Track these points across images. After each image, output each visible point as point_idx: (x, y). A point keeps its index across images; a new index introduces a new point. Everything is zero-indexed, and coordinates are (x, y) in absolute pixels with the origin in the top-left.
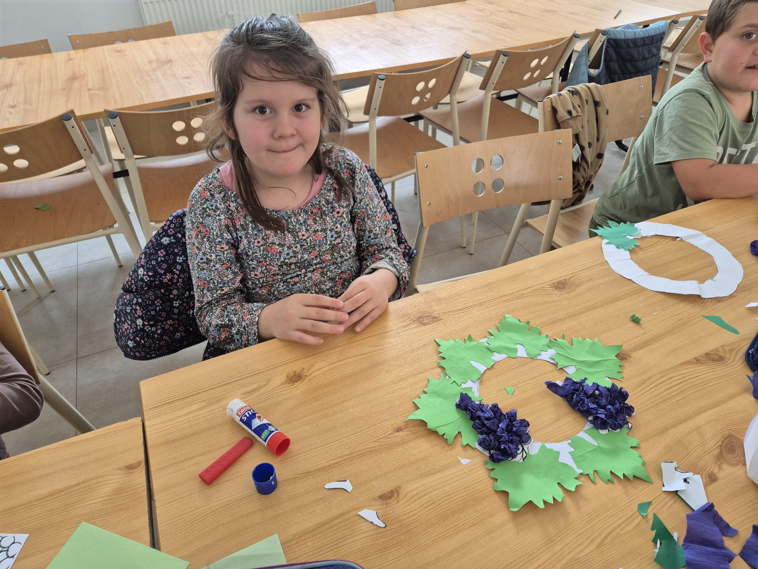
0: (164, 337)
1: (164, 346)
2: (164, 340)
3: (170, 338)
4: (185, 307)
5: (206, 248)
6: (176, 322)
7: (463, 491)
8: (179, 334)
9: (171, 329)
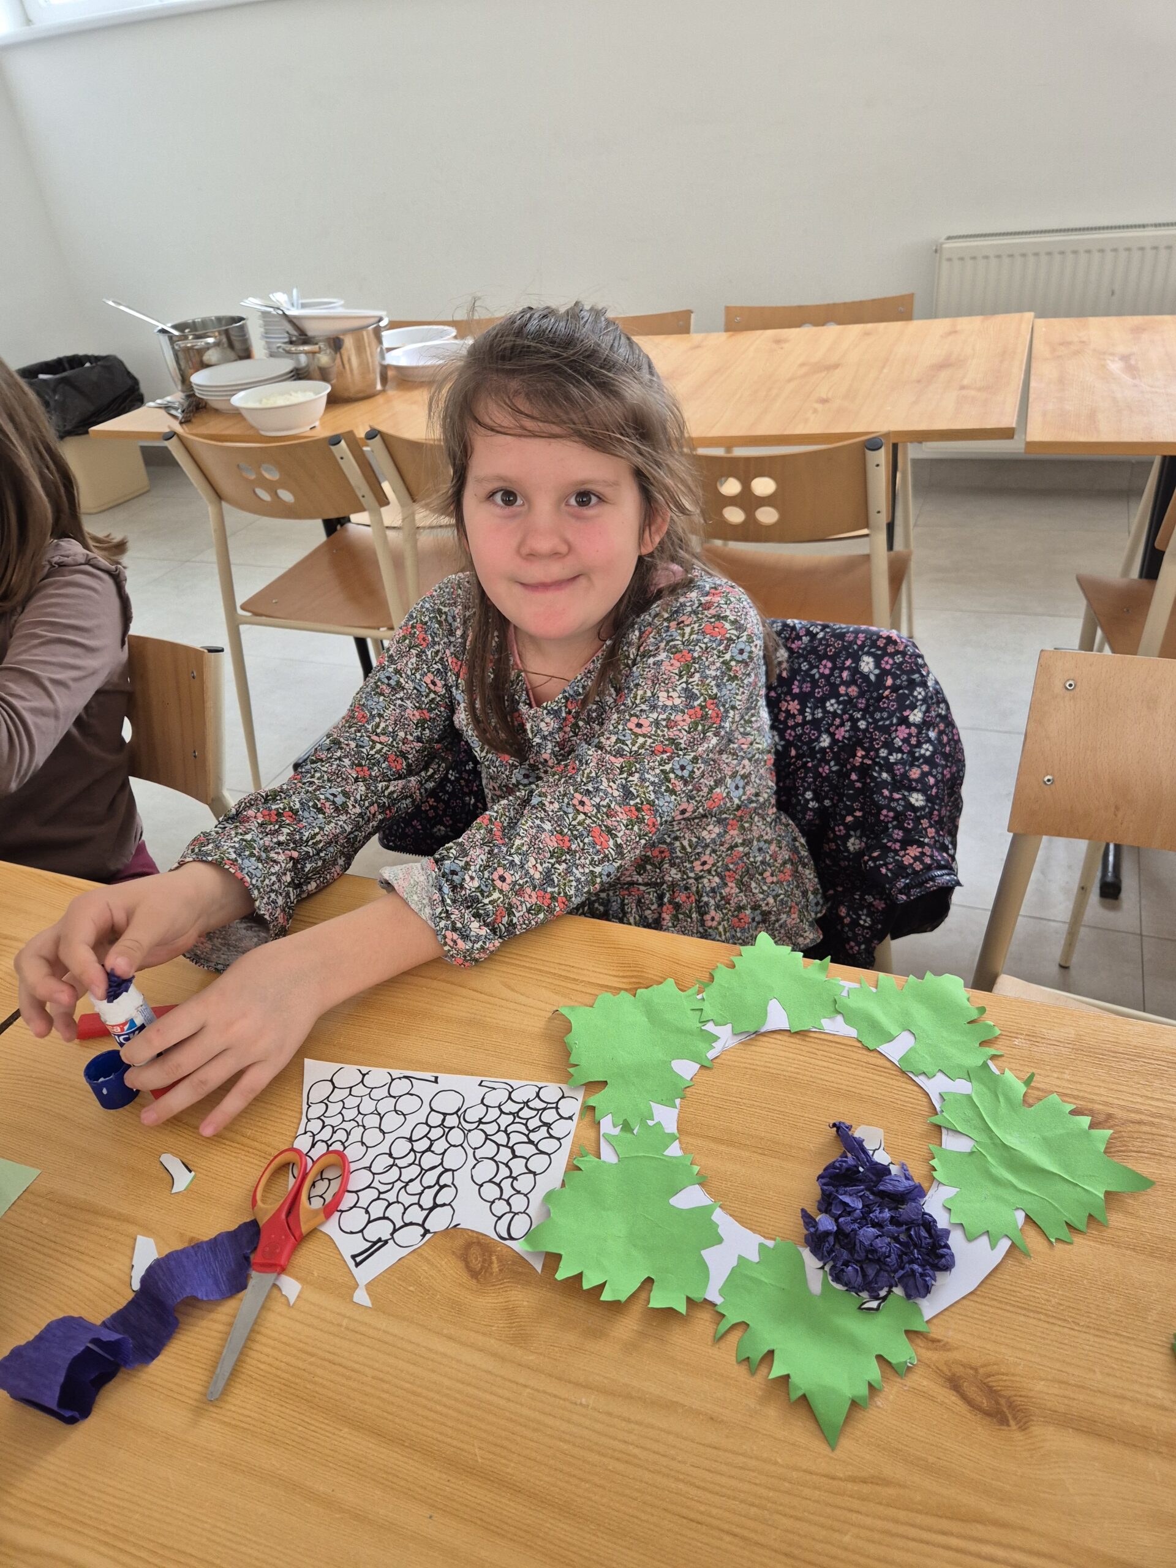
0: (415, 822)
1: (409, 836)
2: (414, 827)
3: (424, 828)
4: (462, 787)
5: (407, 664)
6: (441, 806)
7: (295, 1352)
8: (442, 828)
9: (431, 813)
